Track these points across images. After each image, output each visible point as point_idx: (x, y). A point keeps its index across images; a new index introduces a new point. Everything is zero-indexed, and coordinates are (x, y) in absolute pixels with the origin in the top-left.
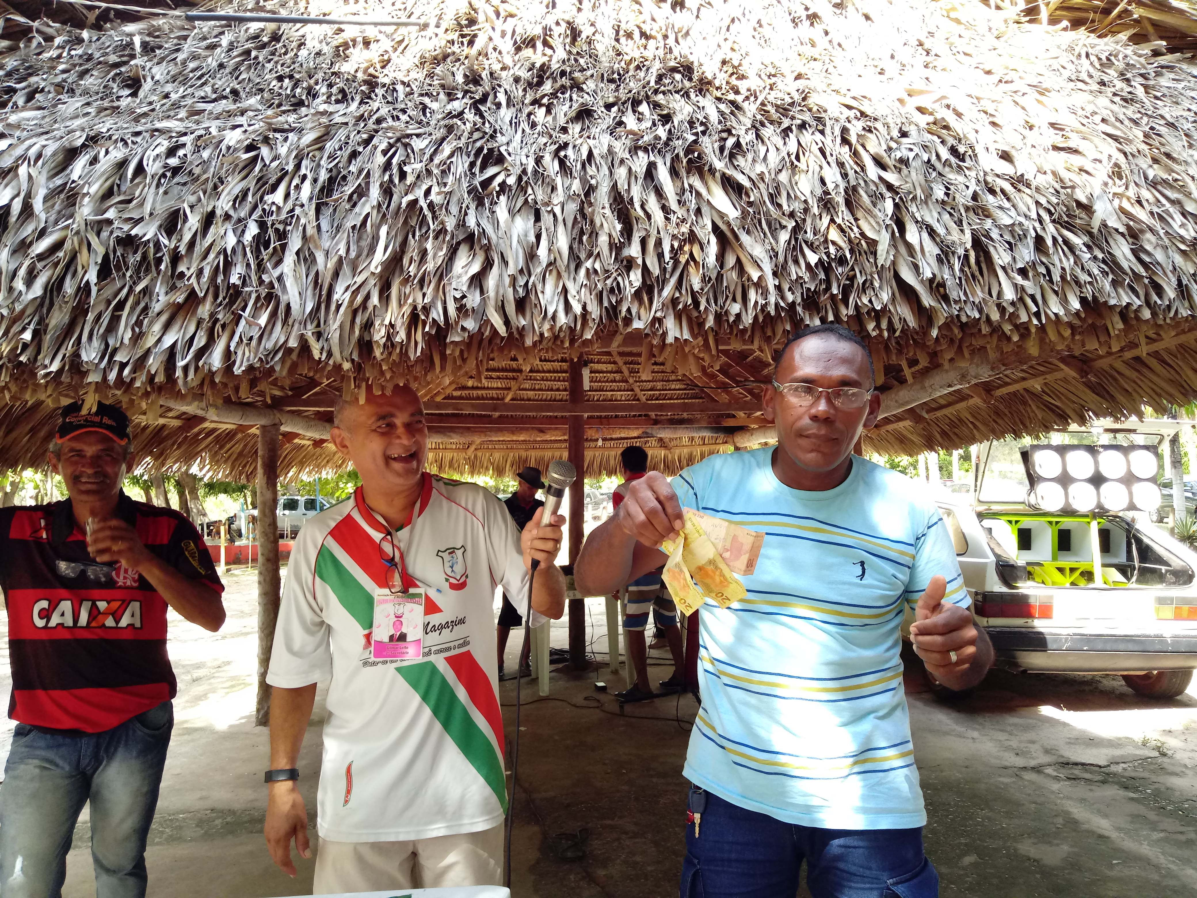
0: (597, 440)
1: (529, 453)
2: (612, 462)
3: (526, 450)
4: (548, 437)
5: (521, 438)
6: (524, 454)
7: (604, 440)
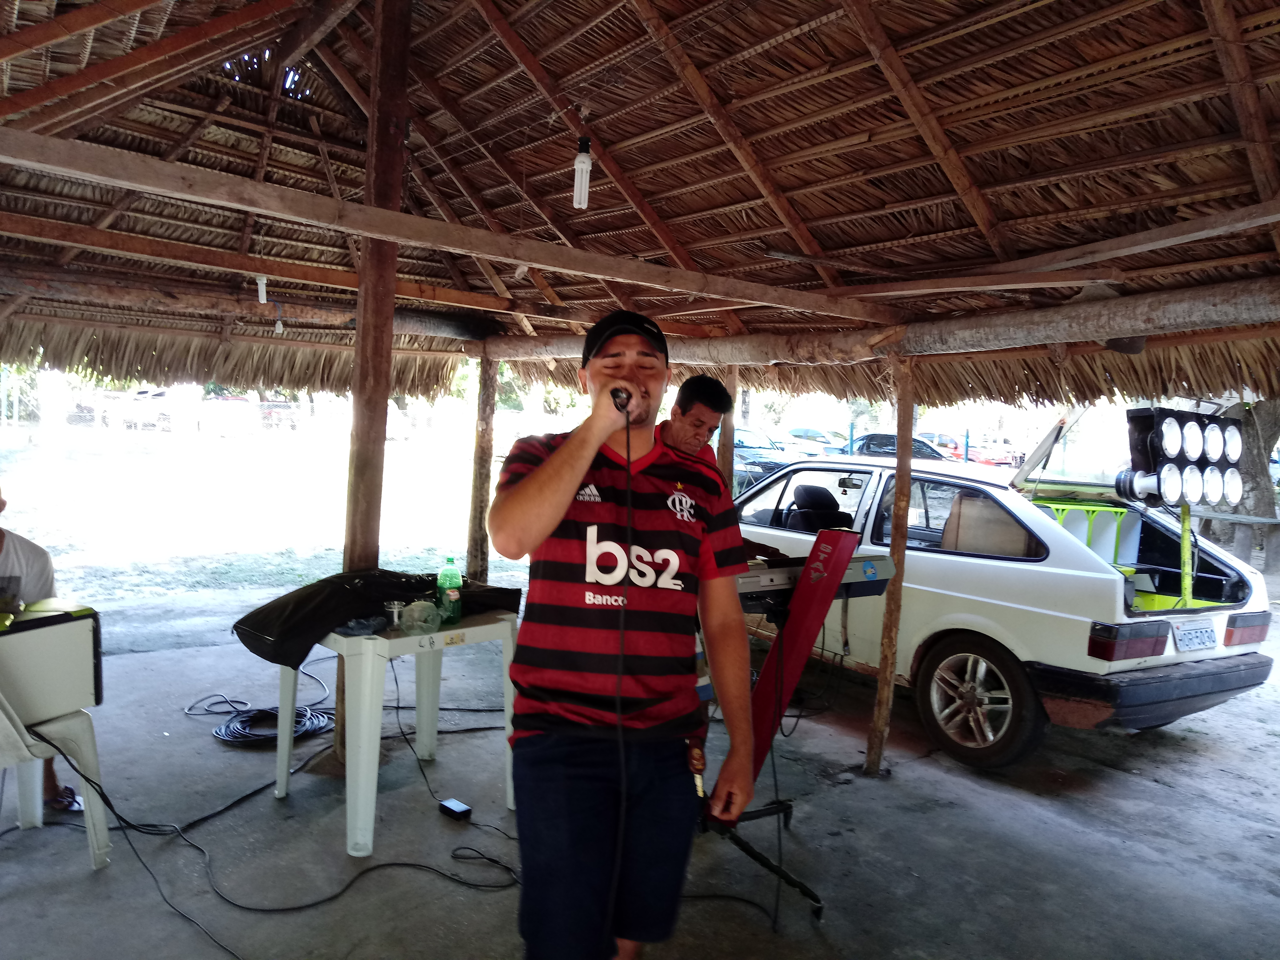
0: (273, 323)
1: (126, 332)
2: (277, 364)
3: (123, 326)
4: (179, 307)
5: (125, 303)
6: (114, 332)
7: (285, 325)
